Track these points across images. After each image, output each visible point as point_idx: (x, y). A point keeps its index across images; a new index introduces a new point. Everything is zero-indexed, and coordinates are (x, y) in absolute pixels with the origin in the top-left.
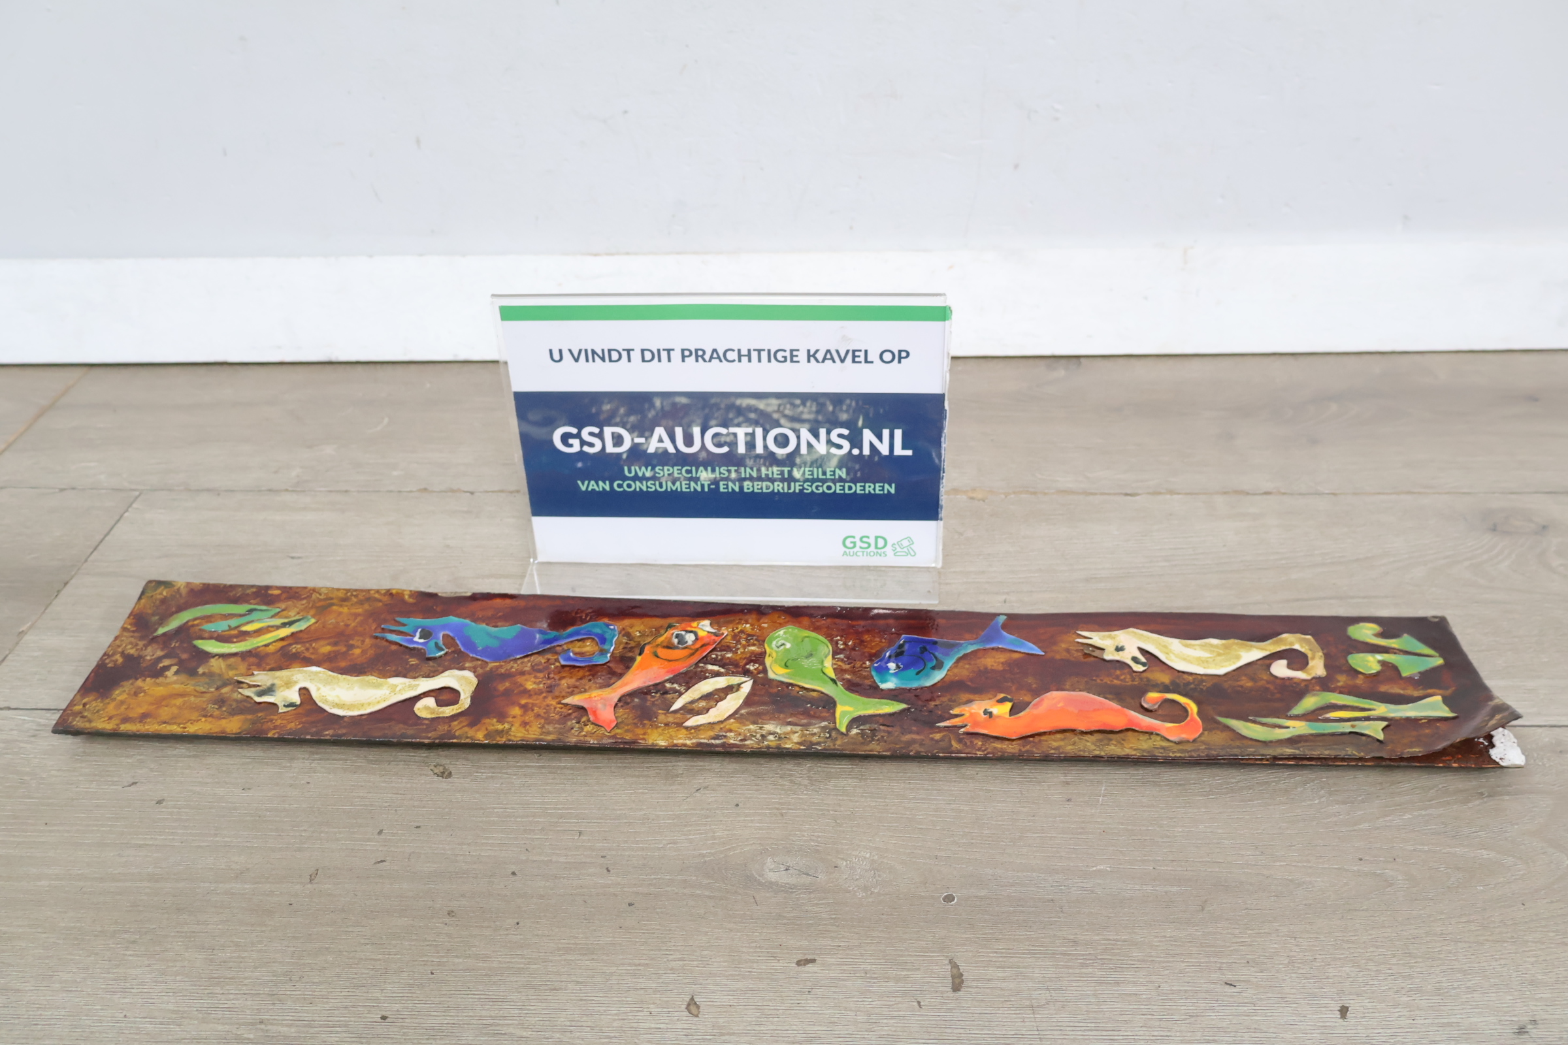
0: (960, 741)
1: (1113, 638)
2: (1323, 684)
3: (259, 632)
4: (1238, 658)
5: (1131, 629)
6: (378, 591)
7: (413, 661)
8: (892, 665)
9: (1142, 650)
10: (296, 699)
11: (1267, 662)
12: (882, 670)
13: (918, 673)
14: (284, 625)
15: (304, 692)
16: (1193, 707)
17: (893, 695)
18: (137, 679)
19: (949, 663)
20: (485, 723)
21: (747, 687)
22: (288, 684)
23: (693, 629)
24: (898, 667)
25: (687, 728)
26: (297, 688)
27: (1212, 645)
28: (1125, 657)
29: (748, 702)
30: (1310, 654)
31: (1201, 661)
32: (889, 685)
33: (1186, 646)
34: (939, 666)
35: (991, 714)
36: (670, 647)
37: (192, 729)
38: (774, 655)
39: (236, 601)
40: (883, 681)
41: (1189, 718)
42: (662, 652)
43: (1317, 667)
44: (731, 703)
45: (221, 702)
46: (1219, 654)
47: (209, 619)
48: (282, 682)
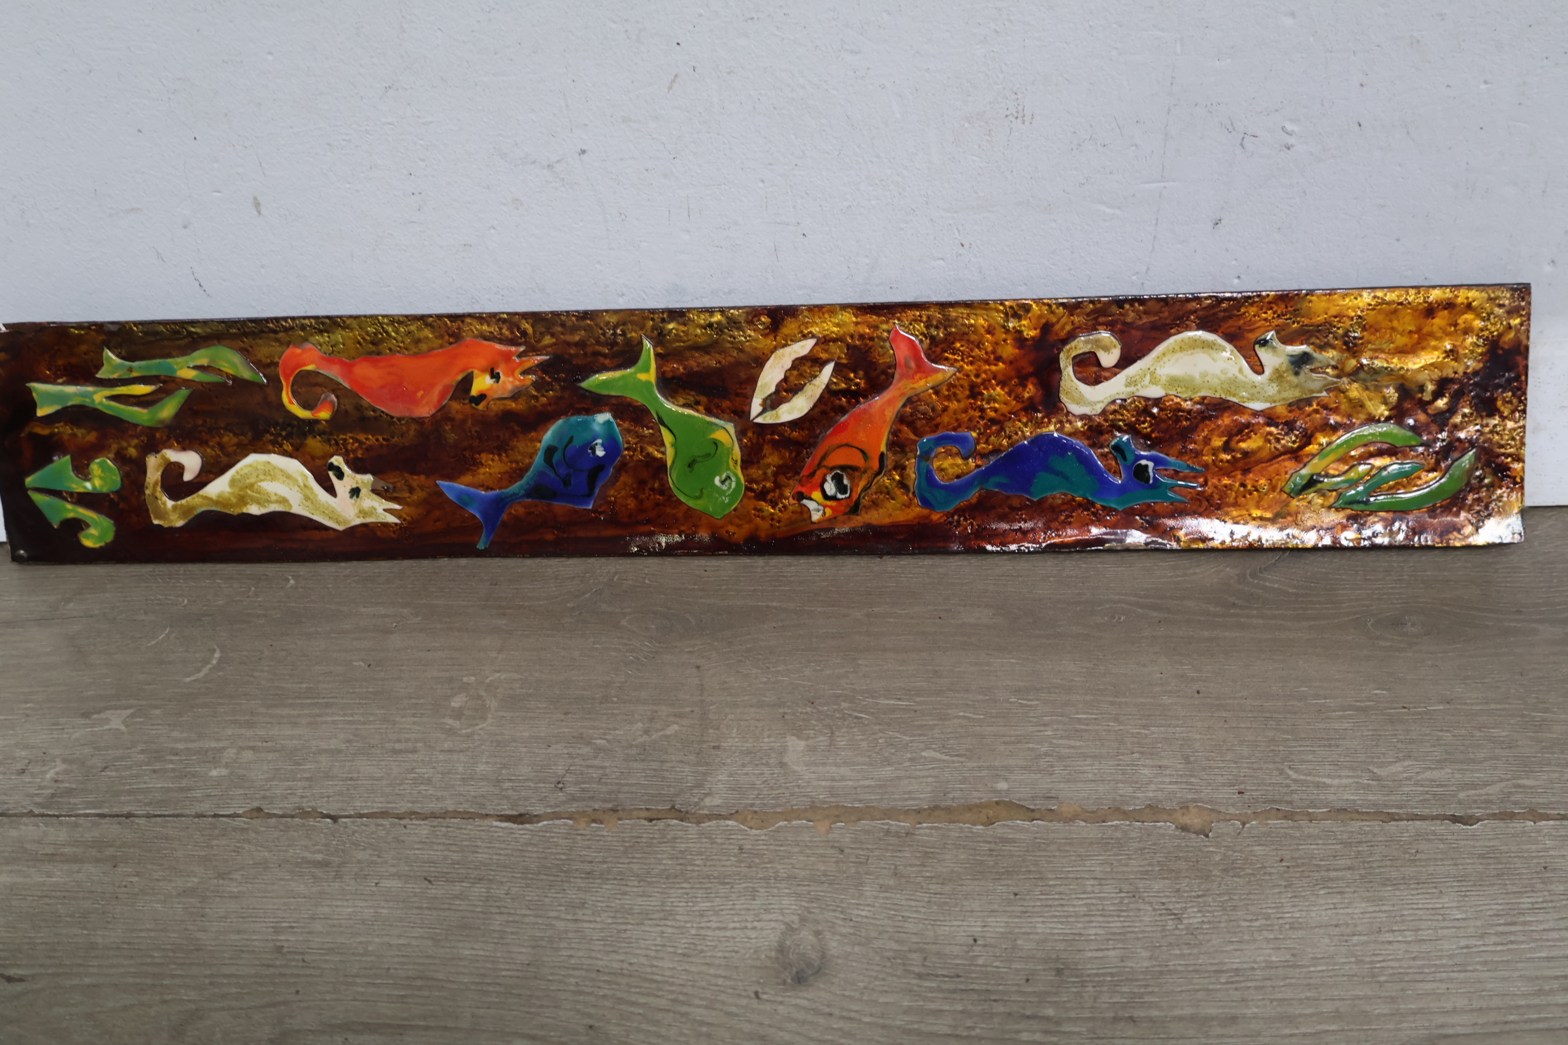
0: (524, 333)
1: (363, 513)
2: (153, 440)
4: (233, 482)
5: (340, 528)
8: (600, 452)
9: (331, 490)
10: (1263, 353)
11: (204, 479)
12: (612, 446)
13: (571, 440)
15: (1258, 368)
16: (286, 397)
17: (597, 402)
18: (1466, 375)
19: (539, 459)
20: (1035, 329)
21: (756, 407)
22: (1278, 376)
23: (829, 503)
24: (594, 450)
25: (813, 336)
26: (1268, 371)
27: (258, 502)
28: (351, 479)
29: (753, 381)
30: (159, 489)
31: (270, 473)
32: (603, 417)
33: (284, 501)
34: (550, 451)
35: (492, 377)
36: (849, 469)
38: (731, 463)
40: (608, 423)
41: (291, 379)
42: (857, 460)
43: (154, 466)
44: (771, 376)
45: (1348, 344)
46: (251, 486)
48: (1287, 382)
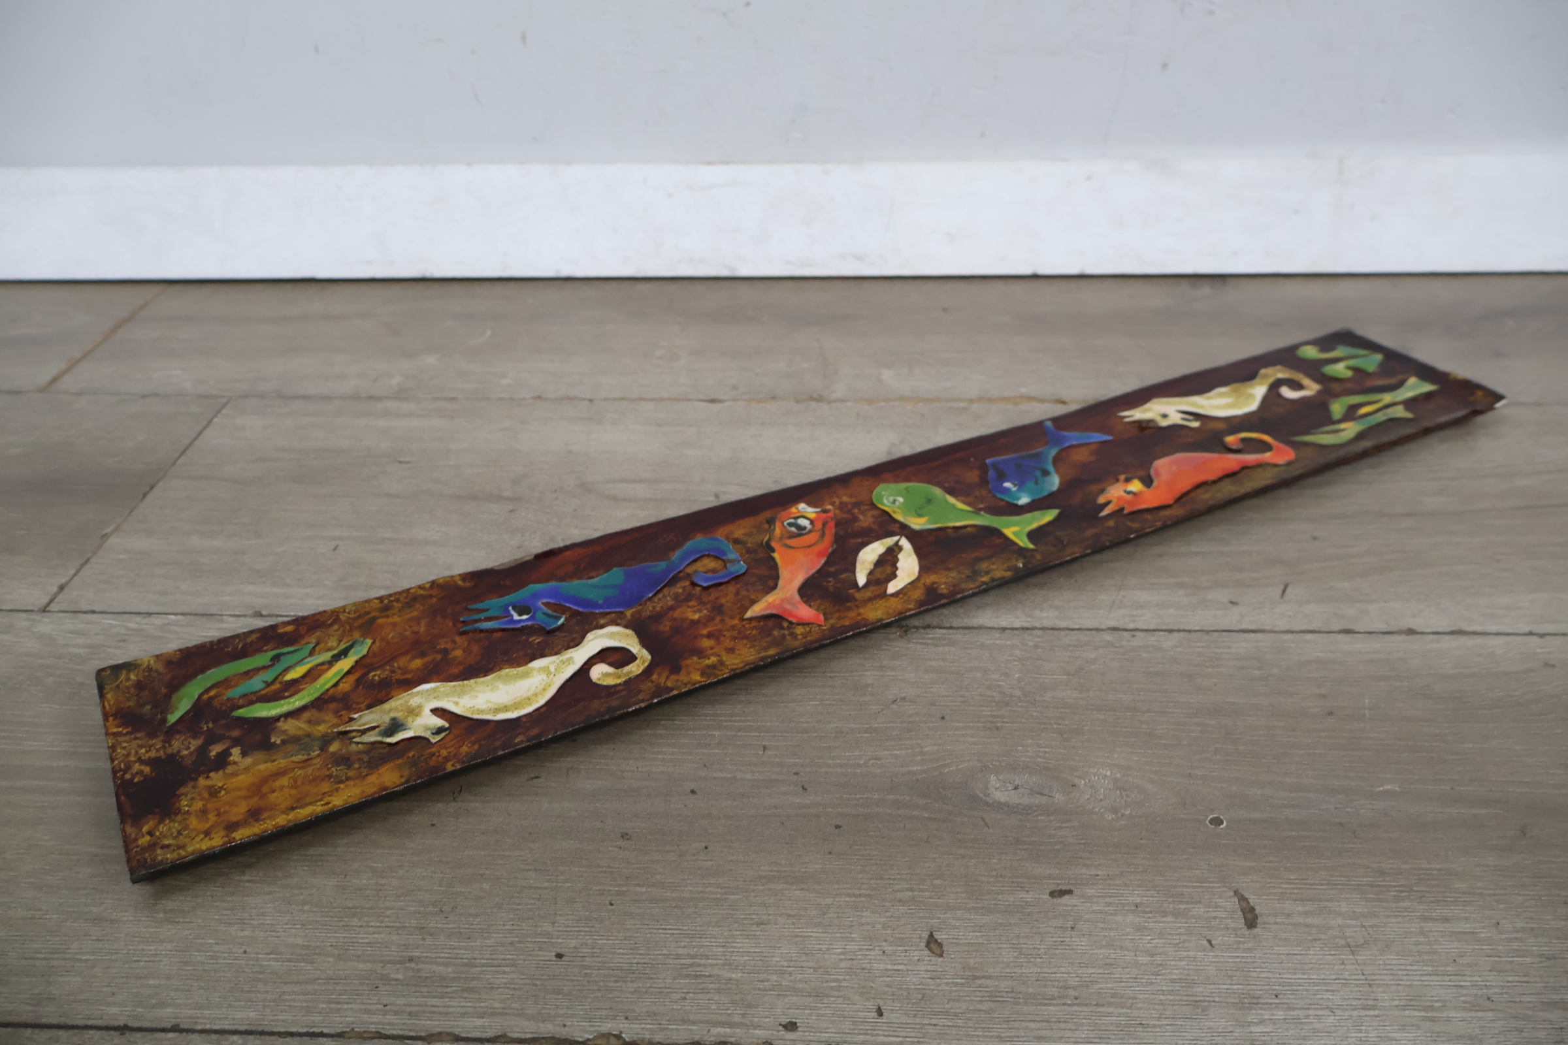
0: (1132, 521)
1: (1150, 410)
2: (1329, 394)
3: (312, 675)
4: (1252, 395)
5: (1155, 400)
6: (421, 587)
7: (536, 639)
8: (1007, 485)
9: (1183, 412)
10: (439, 723)
12: (1004, 491)
13: (1036, 483)
14: (337, 658)
15: (440, 712)
16: (1266, 438)
18: (196, 780)
19: (1050, 468)
20: (687, 665)
22: (414, 712)
23: (797, 515)
24: (1014, 484)
26: (427, 712)
27: (1223, 393)
28: (1175, 420)
31: (1233, 406)
32: (1024, 501)
34: (1046, 474)
35: (1131, 492)
36: (793, 536)
37: (338, 801)
38: (897, 511)
39: (243, 654)
40: (1017, 500)
41: (1273, 446)
42: (791, 543)
43: (1311, 384)
45: (344, 760)
46: (1237, 397)
47: (226, 683)
48: (402, 711)
